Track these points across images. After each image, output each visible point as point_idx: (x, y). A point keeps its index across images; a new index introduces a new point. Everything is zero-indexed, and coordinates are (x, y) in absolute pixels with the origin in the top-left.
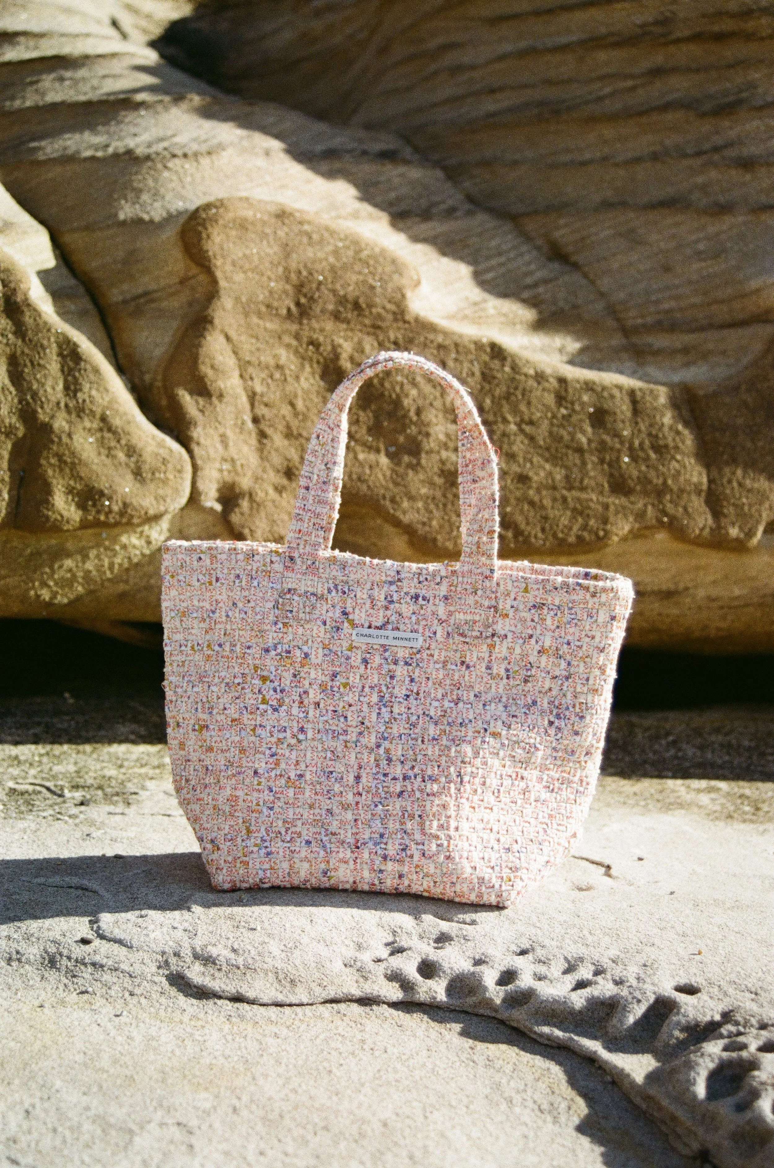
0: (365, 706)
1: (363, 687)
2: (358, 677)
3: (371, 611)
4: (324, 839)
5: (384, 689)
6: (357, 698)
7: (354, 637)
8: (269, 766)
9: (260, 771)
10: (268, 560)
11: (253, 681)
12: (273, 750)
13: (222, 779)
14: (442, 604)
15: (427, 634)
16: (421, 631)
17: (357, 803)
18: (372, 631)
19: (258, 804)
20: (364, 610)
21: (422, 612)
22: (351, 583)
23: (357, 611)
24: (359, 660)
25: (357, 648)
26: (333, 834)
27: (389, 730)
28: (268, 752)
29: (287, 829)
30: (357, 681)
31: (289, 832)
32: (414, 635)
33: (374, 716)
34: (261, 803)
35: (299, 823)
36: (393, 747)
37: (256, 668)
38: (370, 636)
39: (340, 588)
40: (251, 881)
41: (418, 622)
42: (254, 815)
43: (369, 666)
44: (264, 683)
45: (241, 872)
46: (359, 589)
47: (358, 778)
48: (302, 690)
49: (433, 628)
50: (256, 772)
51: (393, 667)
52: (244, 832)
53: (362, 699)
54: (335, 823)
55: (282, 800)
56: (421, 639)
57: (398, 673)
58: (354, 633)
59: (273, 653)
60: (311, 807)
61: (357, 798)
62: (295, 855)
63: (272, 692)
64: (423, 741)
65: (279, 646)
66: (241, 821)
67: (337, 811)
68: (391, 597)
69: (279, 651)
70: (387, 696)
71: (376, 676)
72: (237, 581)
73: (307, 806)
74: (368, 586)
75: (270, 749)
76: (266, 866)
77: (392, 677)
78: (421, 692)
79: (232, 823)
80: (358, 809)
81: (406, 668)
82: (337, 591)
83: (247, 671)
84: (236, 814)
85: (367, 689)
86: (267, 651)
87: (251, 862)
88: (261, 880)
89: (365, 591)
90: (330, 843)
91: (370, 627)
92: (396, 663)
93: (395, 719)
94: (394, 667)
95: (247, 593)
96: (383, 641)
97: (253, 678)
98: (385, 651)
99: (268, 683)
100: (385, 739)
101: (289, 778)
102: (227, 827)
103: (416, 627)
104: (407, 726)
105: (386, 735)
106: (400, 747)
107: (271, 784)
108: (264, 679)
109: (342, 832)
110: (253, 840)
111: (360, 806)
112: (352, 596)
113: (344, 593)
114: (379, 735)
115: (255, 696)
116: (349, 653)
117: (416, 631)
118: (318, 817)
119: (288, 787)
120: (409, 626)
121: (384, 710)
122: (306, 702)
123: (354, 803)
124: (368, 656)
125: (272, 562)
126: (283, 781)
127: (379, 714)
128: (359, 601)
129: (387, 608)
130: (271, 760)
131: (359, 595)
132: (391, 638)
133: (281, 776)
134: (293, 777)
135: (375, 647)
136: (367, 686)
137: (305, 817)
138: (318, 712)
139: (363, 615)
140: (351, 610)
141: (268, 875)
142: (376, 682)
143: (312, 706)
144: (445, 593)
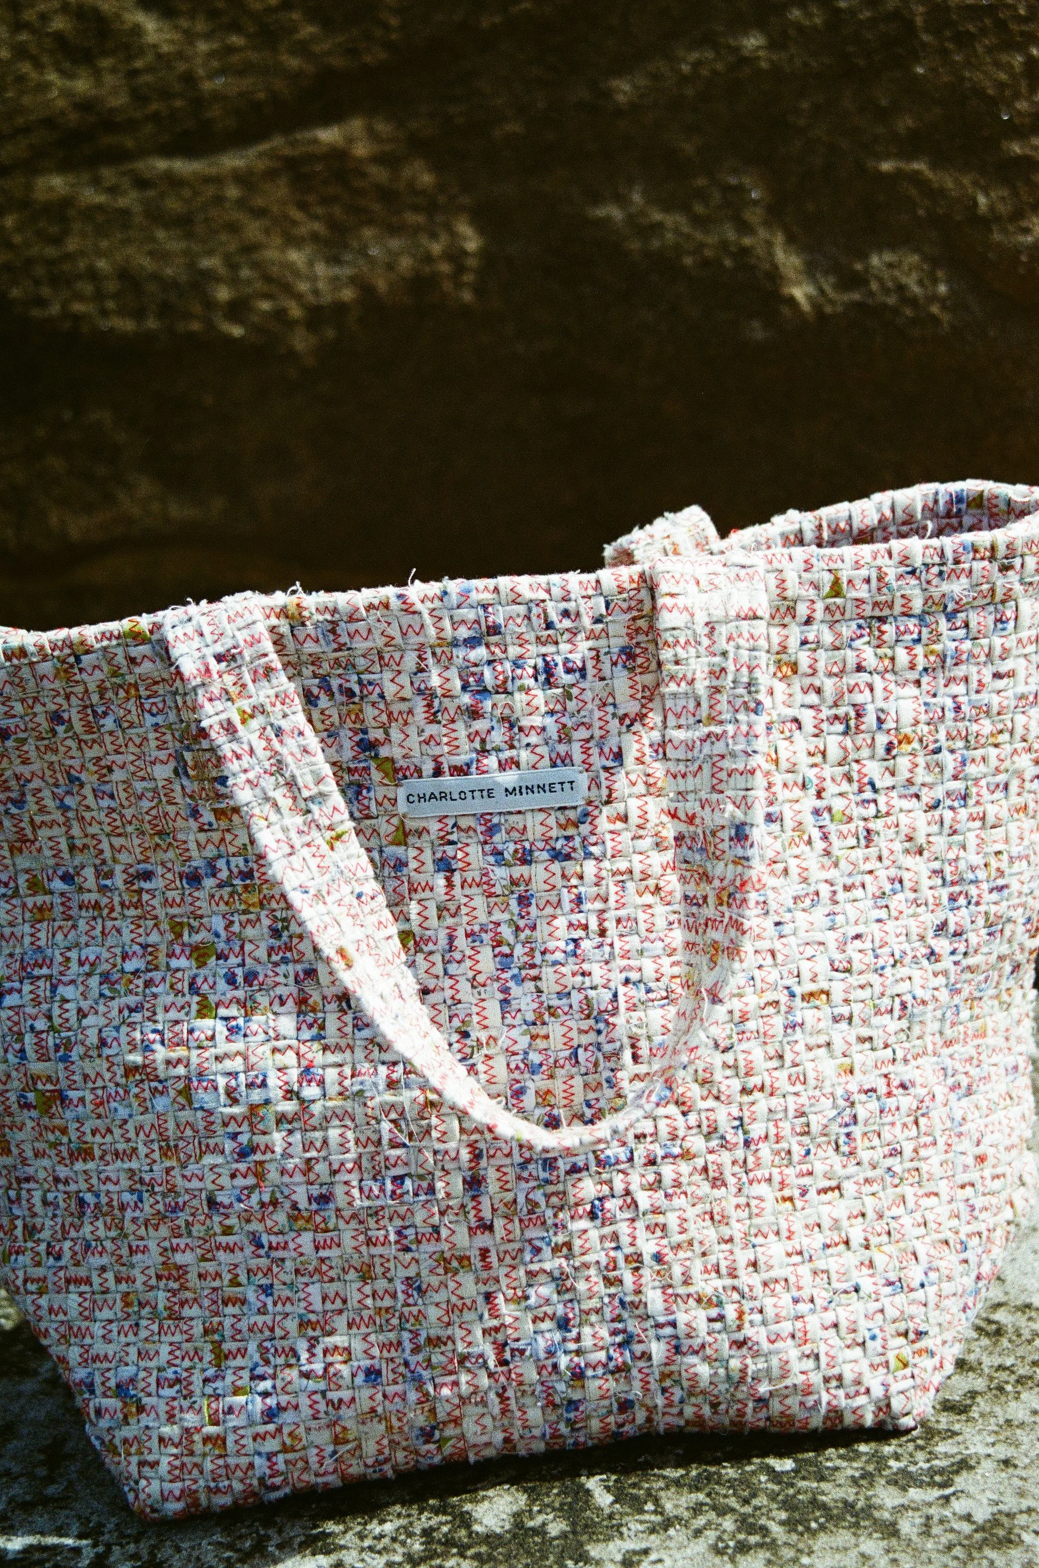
0: (464, 986)
1: (451, 938)
2: (432, 912)
3: (432, 729)
4: (413, 1360)
5: (506, 932)
6: (439, 969)
7: (402, 807)
8: (240, 1182)
9: (222, 1198)
10: (120, 659)
11: (174, 963)
12: (244, 1139)
13: (129, 1227)
14: (619, 671)
15: (597, 761)
16: (578, 757)
17: (484, 1253)
18: (448, 781)
19: (235, 1282)
20: (412, 731)
21: (572, 705)
22: (361, 663)
23: (396, 735)
24: (430, 866)
25: (419, 833)
26: (435, 1342)
27: (541, 1044)
28: (229, 1145)
29: (313, 1343)
30: (433, 922)
31: (319, 1350)
32: (564, 773)
33: (493, 1009)
34: (243, 1278)
35: (340, 1323)
36: (558, 1086)
37: (177, 928)
38: (443, 796)
39: (335, 683)
40: (238, 1486)
41: (565, 736)
42: (230, 1310)
43: (457, 879)
44: (202, 964)
45: (208, 1466)
46: (388, 675)
47: (474, 1183)
48: (299, 967)
49: (612, 743)
50: (212, 1203)
51: (518, 871)
52: (208, 1357)
53: (452, 968)
54: (433, 1313)
55: (289, 1265)
56: (583, 780)
57: (538, 885)
58: (401, 793)
59: (209, 883)
60: (366, 1275)
61: (483, 1240)
62: (344, 1411)
63: (222, 985)
64: (635, 1058)
65: (221, 864)
66: (198, 1330)
67: (434, 1281)
68: (480, 680)
69: (224, 875)
70: (519, 950)
71: (479, 902)
72: (60, 729)
73: (352, 1275)
74: (410, 661)
75: (234, 1136)
76: (271, 1445)
77: (524, 901)
78: (610, 925)
79: (178, 1338)
80: (488, 1267)
81: (556, 867)
82: (331, 695)
83: (154, 938)
84: (187, 1312)
85: (461, 942)
86: (194, 879)
87: (231, 1439)
88: (261, 1480)
89: (404, 680)
90: (429, 1364)
91: (438, 772)
92: (526, 858)
93: (552, 1011)
94: (524, 870)
95: (96, 751)
96: (480, 806)
97: (171, 955)
98: (491, 830)
99: (212, 961)
100: (533, 1069)
101: (295, 1206)
102: (165, 1349)
103: (562, 749)
104: (585, 1025)
105: (535, 1058)
106: (578, 1082)
107: (255, 1226)
108: (200, 954)
109: (459, 1333)
110: (230, 1378)
111: (493, 1259)
112: (374, 697)
113: (350, 693)
114: (516, 1060)
115: (180, 1001)
116: (400, 851)
117: (566, 760)
118: (387, 1302)
119: (299, 1233)
120: (543, 750)
121: (516, 990)
122: (315, 997)
123: (474, 1254)
124: (450, 850)
125: (132, 661)
126: (281, 1217)
127: (505, 1002)
128: (396, 708)
129: (474, 713)
130: (242, 1167)
131: (390, 690)
132: (499, 794)
133: (274, 1203)
134: (303, 1204)
135: (464, 823)
136: (460, 933)
137: (353, 1303)
138: (348, 1018)
139: (414, 741)
140: (379, 734)
141: (281, 1467)
142: (483, 918)
143: (334, 1006)
144: (623, 641)
